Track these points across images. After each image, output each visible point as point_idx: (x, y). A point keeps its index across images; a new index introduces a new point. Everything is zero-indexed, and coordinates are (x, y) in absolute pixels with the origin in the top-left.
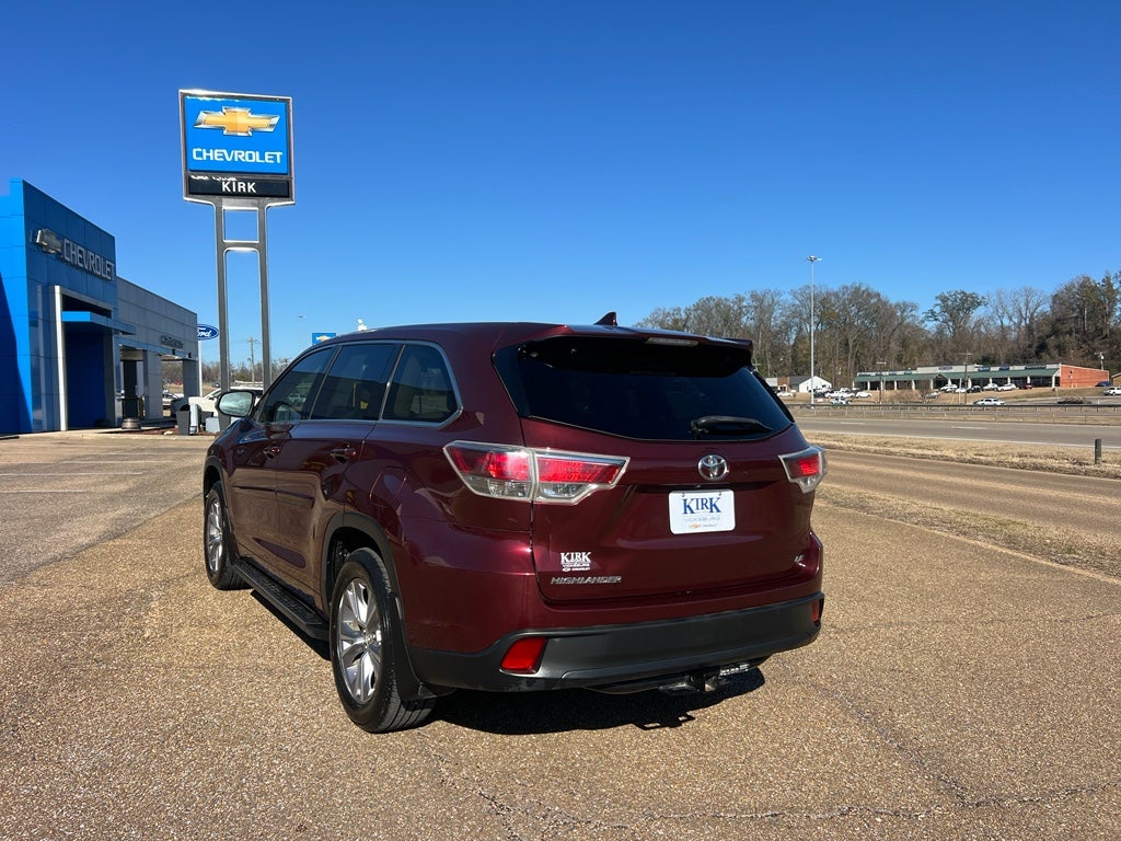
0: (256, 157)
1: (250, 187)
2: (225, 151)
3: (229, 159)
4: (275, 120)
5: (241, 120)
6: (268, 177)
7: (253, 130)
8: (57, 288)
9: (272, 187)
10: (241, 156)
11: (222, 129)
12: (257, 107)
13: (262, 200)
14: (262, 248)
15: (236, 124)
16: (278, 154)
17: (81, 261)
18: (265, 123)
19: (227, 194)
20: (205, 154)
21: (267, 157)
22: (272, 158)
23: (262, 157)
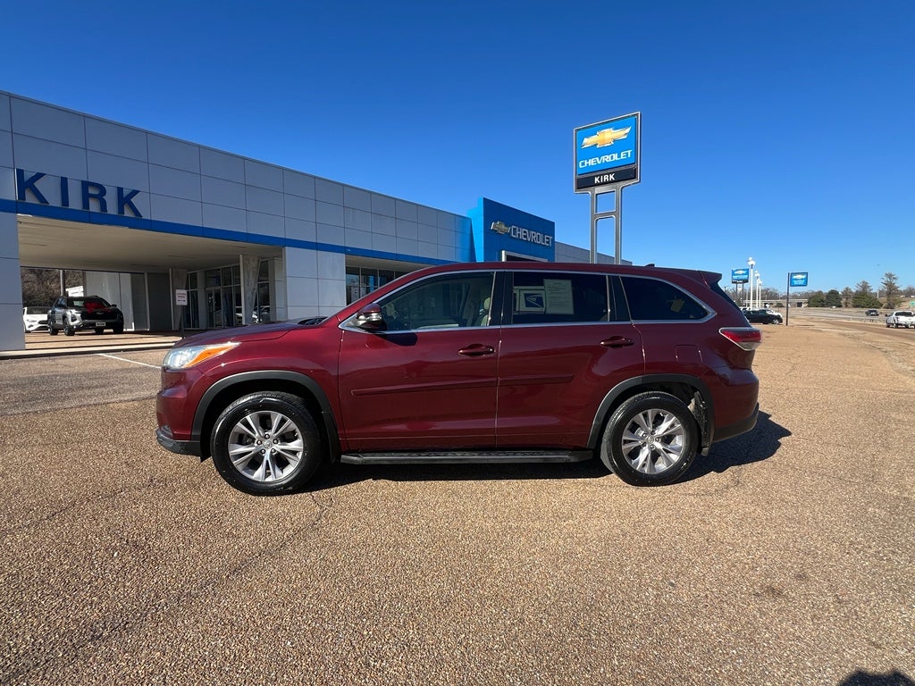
0: (615, 157)
1: (612, 177)
2: (597, 159)
3: (599, 162)
4: (628, 130)
5: (608, 136)
6: (623, 168)
7: (614, 141)
8: (503, 252)
9: (625, 174)
10: (607, 158)
11: (596, 145)
12: (617, 125)
13: (618, 184)
14: (618, 213)
15: (604, 140)
16: (629, 152)
17: (525, 236)
18: (621, 134)
19: (598, 185)
20: (586, 163)
21: (622, 155)
22: (626, 155)
23: (619, 156)
